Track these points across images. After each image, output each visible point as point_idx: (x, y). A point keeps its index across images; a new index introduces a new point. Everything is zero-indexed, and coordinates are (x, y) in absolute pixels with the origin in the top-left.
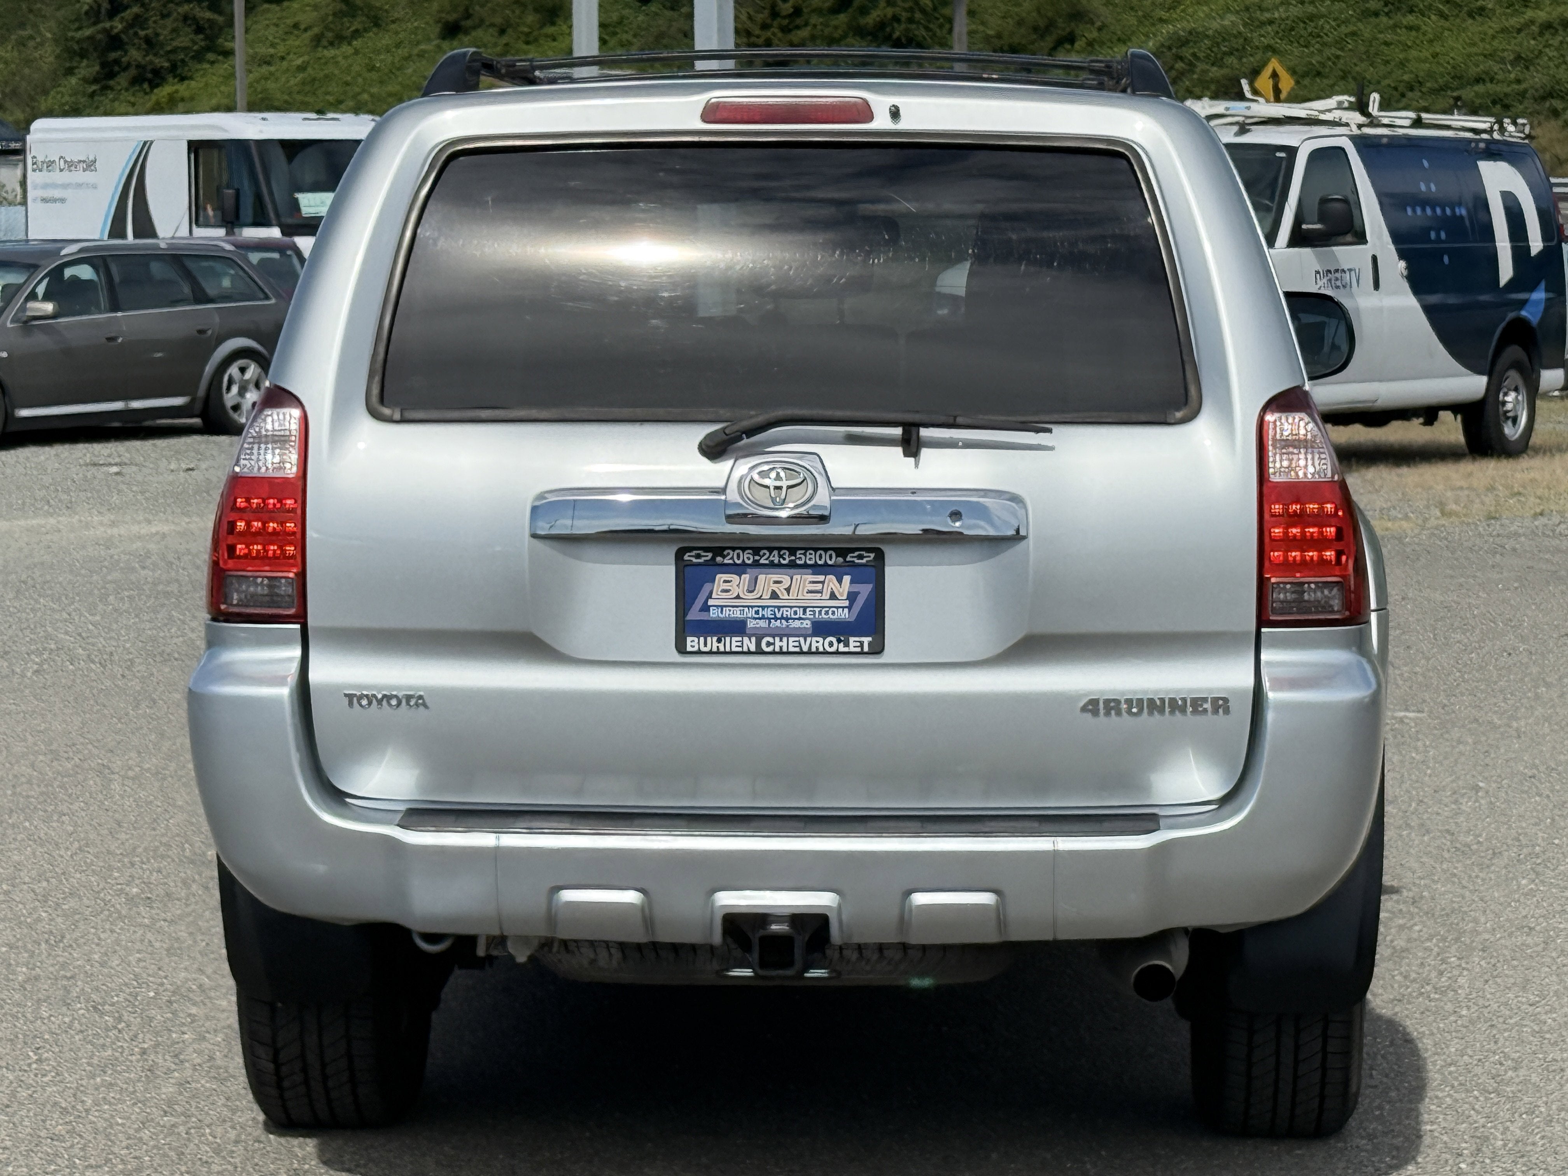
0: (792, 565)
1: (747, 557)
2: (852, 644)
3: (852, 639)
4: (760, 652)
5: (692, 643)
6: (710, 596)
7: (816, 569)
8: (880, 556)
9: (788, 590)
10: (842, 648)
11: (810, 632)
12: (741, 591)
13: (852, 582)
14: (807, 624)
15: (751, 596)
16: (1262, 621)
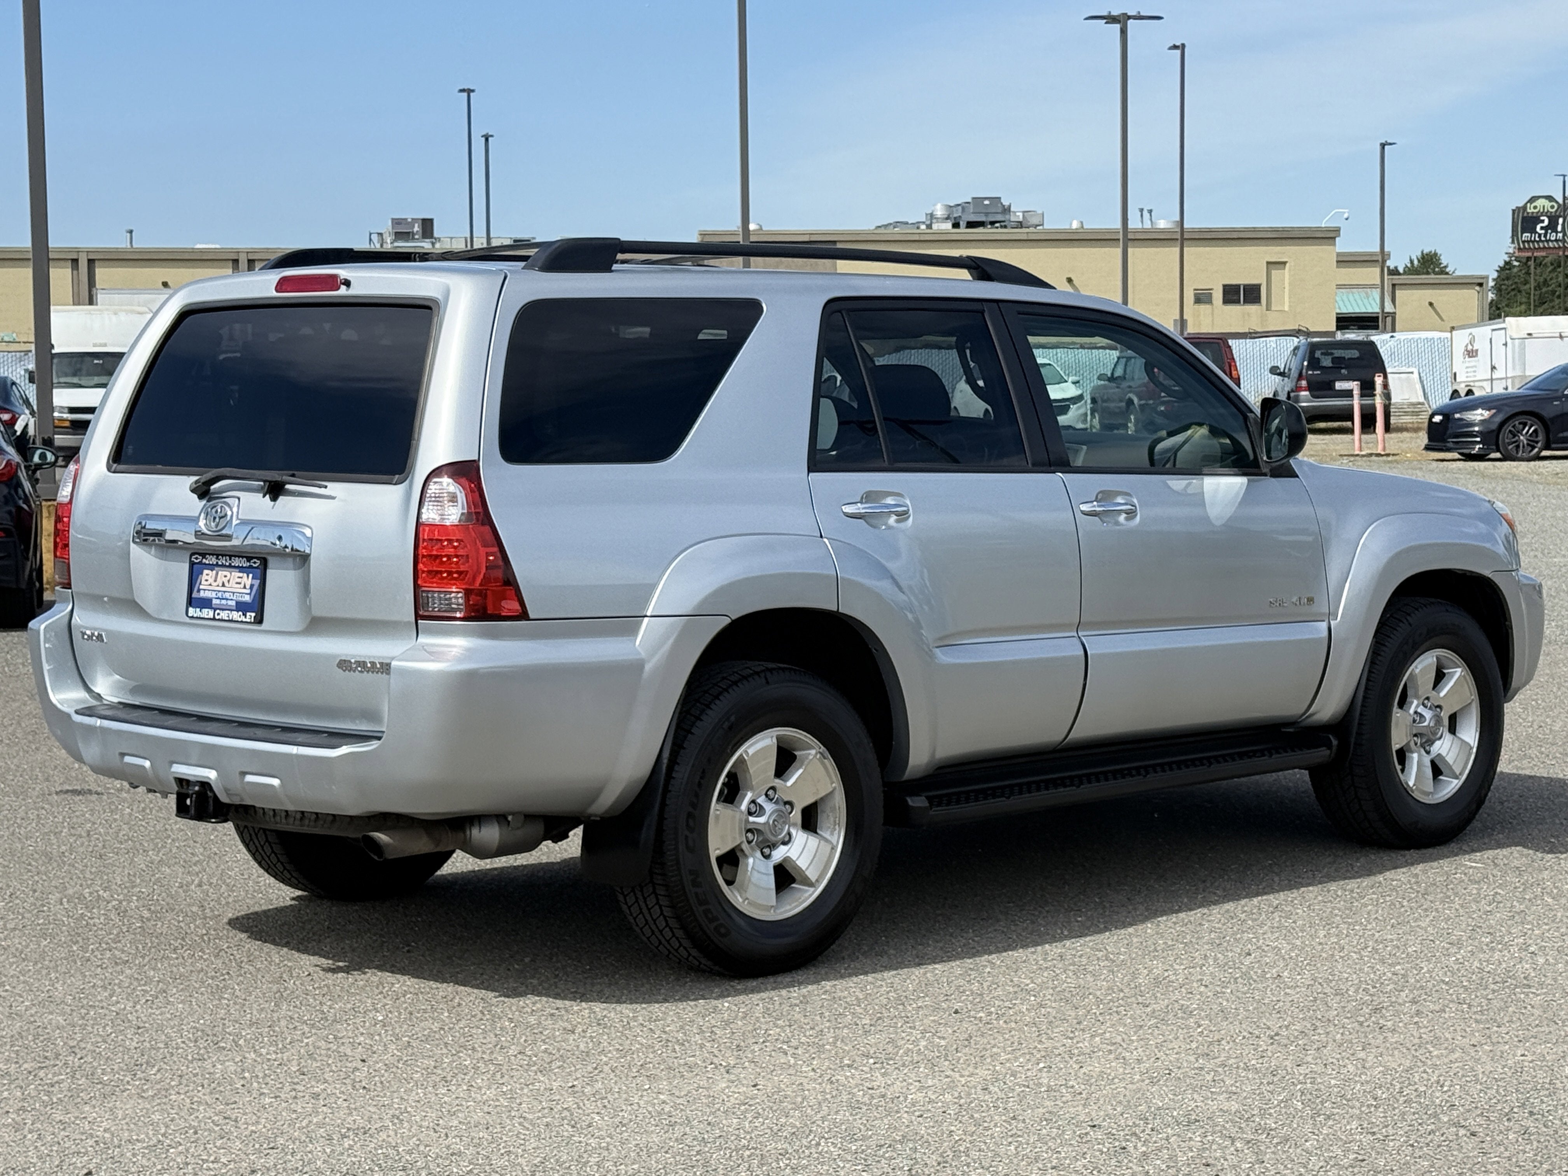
0: (230, 566)
1: (214, 560)
2: (248, 617)
3: (248, 614)
4: (214, 619)
5: (191, 611)
6: (200, 584)
7: (241, 569)
8: (264, 563)
9: (229, 581)
10: (244, 620)
11: (234, 608)
12: (211, 581)
13: (253, 578)
14: (233, 603)
15: (216, 584)
16: (418, 617)
